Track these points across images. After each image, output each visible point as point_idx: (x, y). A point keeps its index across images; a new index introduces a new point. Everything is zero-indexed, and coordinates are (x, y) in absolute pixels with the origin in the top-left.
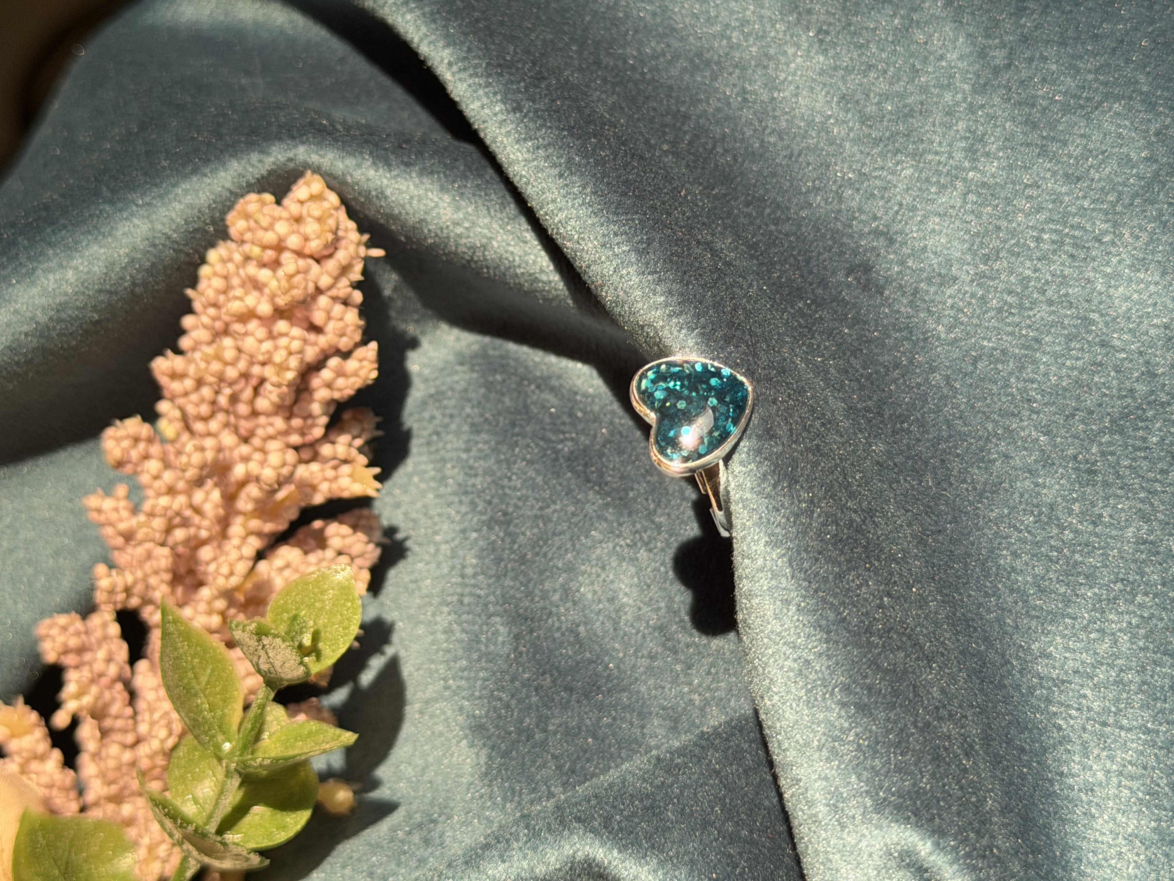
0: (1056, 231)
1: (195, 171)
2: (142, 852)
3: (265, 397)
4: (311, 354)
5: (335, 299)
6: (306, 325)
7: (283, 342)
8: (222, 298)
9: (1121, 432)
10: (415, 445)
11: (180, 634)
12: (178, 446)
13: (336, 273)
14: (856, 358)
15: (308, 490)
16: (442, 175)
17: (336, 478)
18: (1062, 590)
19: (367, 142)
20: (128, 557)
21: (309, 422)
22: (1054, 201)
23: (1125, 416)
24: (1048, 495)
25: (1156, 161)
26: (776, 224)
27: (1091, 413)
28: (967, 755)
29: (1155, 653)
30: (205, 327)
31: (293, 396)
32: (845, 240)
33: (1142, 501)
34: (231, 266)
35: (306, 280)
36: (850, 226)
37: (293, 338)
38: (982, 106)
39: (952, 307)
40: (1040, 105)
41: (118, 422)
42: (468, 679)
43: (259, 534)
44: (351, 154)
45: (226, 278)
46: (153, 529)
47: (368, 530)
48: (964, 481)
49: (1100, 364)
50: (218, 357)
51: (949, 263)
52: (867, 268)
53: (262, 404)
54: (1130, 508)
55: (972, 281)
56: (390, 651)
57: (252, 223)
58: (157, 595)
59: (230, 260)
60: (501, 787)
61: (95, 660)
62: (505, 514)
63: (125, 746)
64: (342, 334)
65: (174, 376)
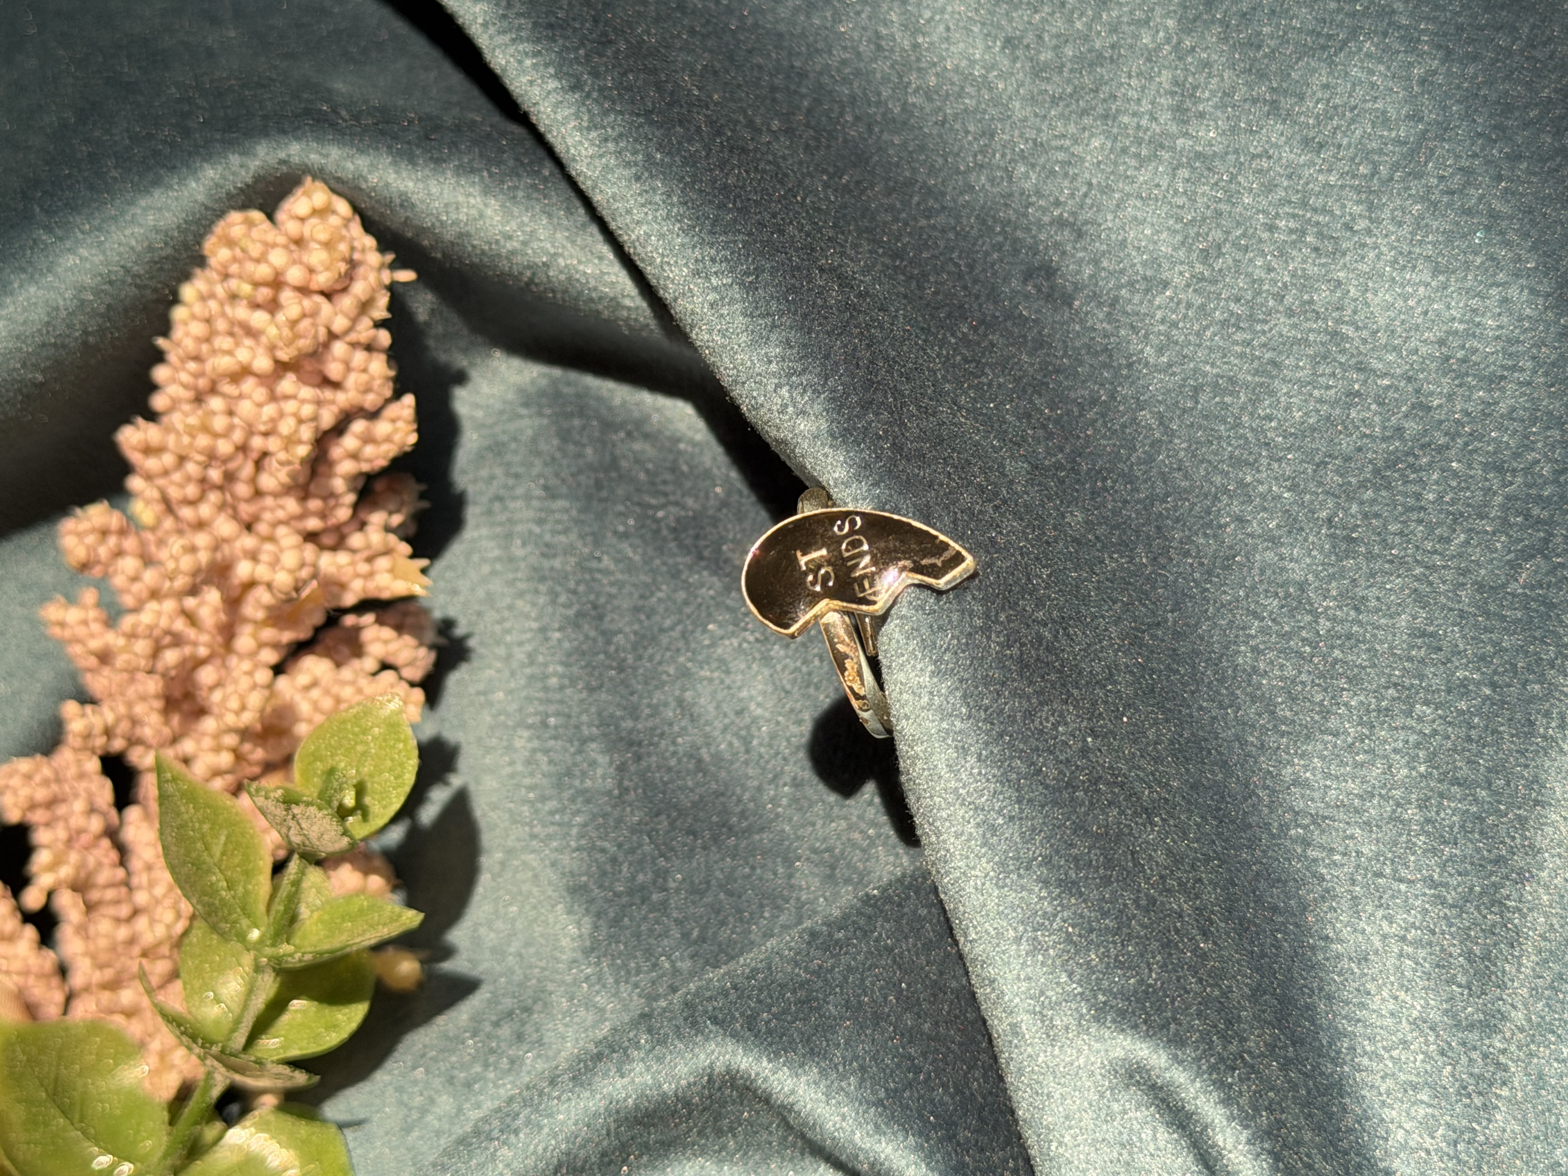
0: (1294, 216)
1: (157, 182)
2: (153, 1060)
3: (272, 474)
4: (328, 419)
5: (354, 345)
6: (317, 379)
7: (290, 406)
8: (205, 348)
9: (1388, 487)
11: (183, 795)
12: (160, 533)
13: (353, 313)
14: (1040, 395)
15: (335, 589)
16: (485, 174)
17: (370, 575)
18: (1318, 698)
19: (383, 133)
20: (105, 682)
21: (332, 502)
22: (1290, 177)
23: (1391, 464)
24: (1296, 572)
25: (1421, 120)
26: (928, 218)
27: (1348, 459)
28: (1205, 934)
29: (1440, 781)
30: (186, 386)
31: (308, 471)
32: (1019, 234)
33: (1417, 579)
34: (213, 305)
35: (314, 325)
36: (1025, 215)
37: (303, 401)
38: (1193, 49)
39: (1163, 321)
40: (1269, 46)
41: (78, 511)
42: (560, 825)
43: (275, 646)
44: (361, 151)
45: (208, 321)
46: (136, 655)
47: (416, 631)
48: (1187, 554)
49: (1358, 394)
50: (206, 429)
51: (1155, 262)
52: (1050, 272)
53: (267, 482)
54: (1402, 589)
55: (1188, 286)
56: (456, 781)
57: (238, 251)
58: (147, 732)
59: (212, 296)
60: (612, 965)
61: (72, 813)
62: (595, 607)
63: (118, 920)
64: (368, 390)
65: (148, 450)
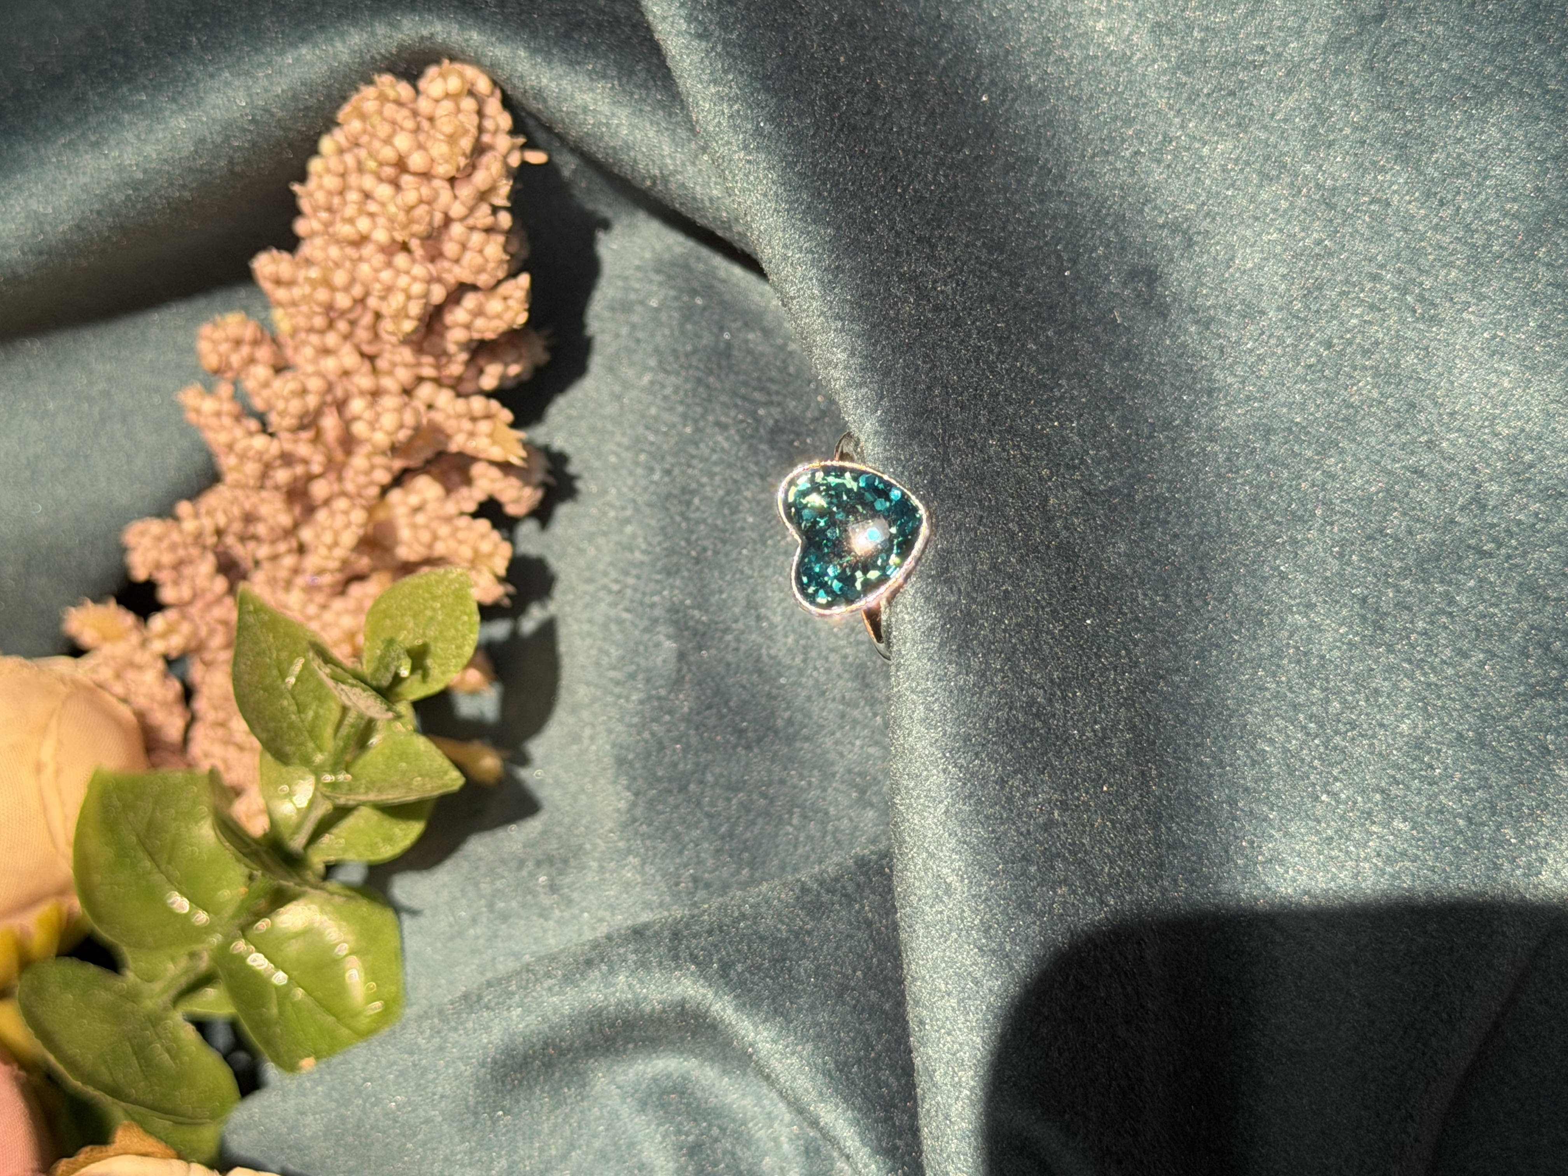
4: (439, 293)
5: (472, 229)
7: (403, 279)
8: (336, 200)
10: (596, 363)
11: (264, 624)
13: (471, 203)
15: (441, 437)
17: (473, 434)
21: (444, 360)
31: (423, 330)
32: (1131, 232)
35: (431, 211)
37: (415, 279)
41: (217, 317)
43: (388, 469)
45: (342, 176)
52: (1153, 277)
56: (552, 608)
57: (368, 126)
64: (481, 270)
65: (278, 282)
